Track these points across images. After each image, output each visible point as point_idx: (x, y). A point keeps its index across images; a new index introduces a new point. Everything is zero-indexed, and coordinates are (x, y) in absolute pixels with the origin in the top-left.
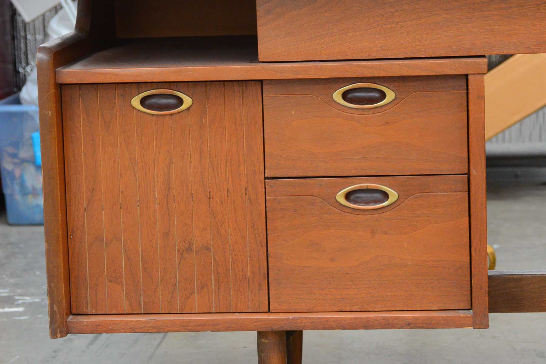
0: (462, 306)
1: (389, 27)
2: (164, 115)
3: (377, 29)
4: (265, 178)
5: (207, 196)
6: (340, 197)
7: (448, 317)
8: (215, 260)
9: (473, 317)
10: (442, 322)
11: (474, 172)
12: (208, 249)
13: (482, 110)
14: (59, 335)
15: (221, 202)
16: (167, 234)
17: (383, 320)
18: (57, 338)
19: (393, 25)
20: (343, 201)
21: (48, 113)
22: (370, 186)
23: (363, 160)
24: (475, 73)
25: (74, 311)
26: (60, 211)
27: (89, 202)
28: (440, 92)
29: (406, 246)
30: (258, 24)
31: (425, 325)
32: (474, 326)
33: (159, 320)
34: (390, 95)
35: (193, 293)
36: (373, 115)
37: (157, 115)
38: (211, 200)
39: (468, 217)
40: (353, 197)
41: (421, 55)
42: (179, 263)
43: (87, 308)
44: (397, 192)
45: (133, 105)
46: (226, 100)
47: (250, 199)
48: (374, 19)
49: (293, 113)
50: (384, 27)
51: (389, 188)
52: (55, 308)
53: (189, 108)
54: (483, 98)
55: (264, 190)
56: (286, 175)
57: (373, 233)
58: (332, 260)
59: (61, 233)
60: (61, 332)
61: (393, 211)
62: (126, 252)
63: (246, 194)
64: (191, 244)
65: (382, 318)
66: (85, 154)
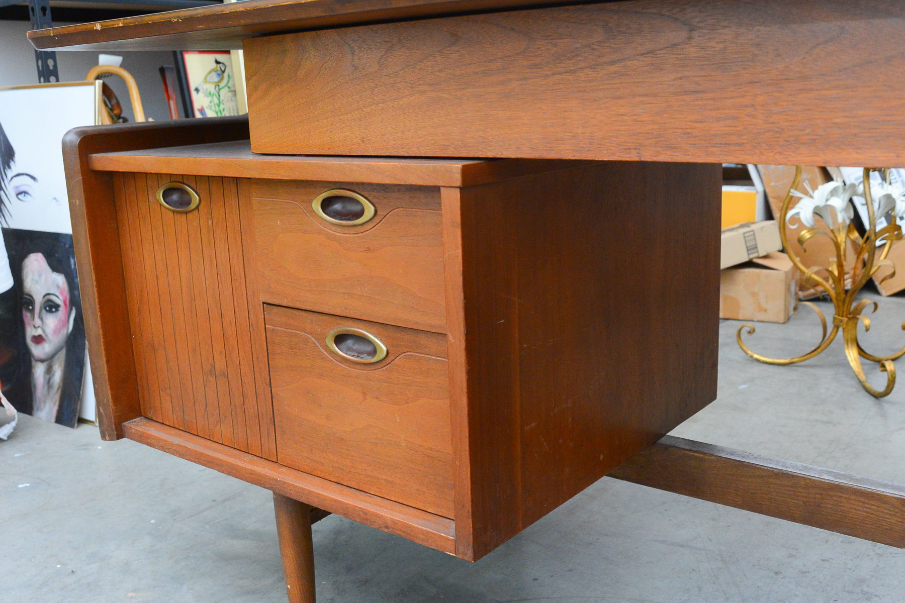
1: (369, 109)
2: (181, 213)
3: (356, 112)
5: (219, 313)
6: (330, 340)
7: (428, 532)
9: (455, 541)
14: (107, 438)
15: (231, 323)
17: (361, 513)
18: (106, 440)
19: (373, 107)
20: (333, 347)
22: (357, 331)
24: (446, 185)
25: (143, 413)
28: (425, 210)
29: (398, 420)
34: (369, 210)
36: (355, 235)
41: (405, 153)
44: (385, 346)
45: (157, 199)
48: (354, 97)
49: (279, 223)
50: (364, 109)
51: (378, 338)
52: (101, 411)
53: (198, 207)
55: (263, 316)
56: (277, 303)
57: (365, 395)
58: (328, 418)
60: (109, 435)
61: (383, 370)
64: (212, 366)
65: (360, 509)
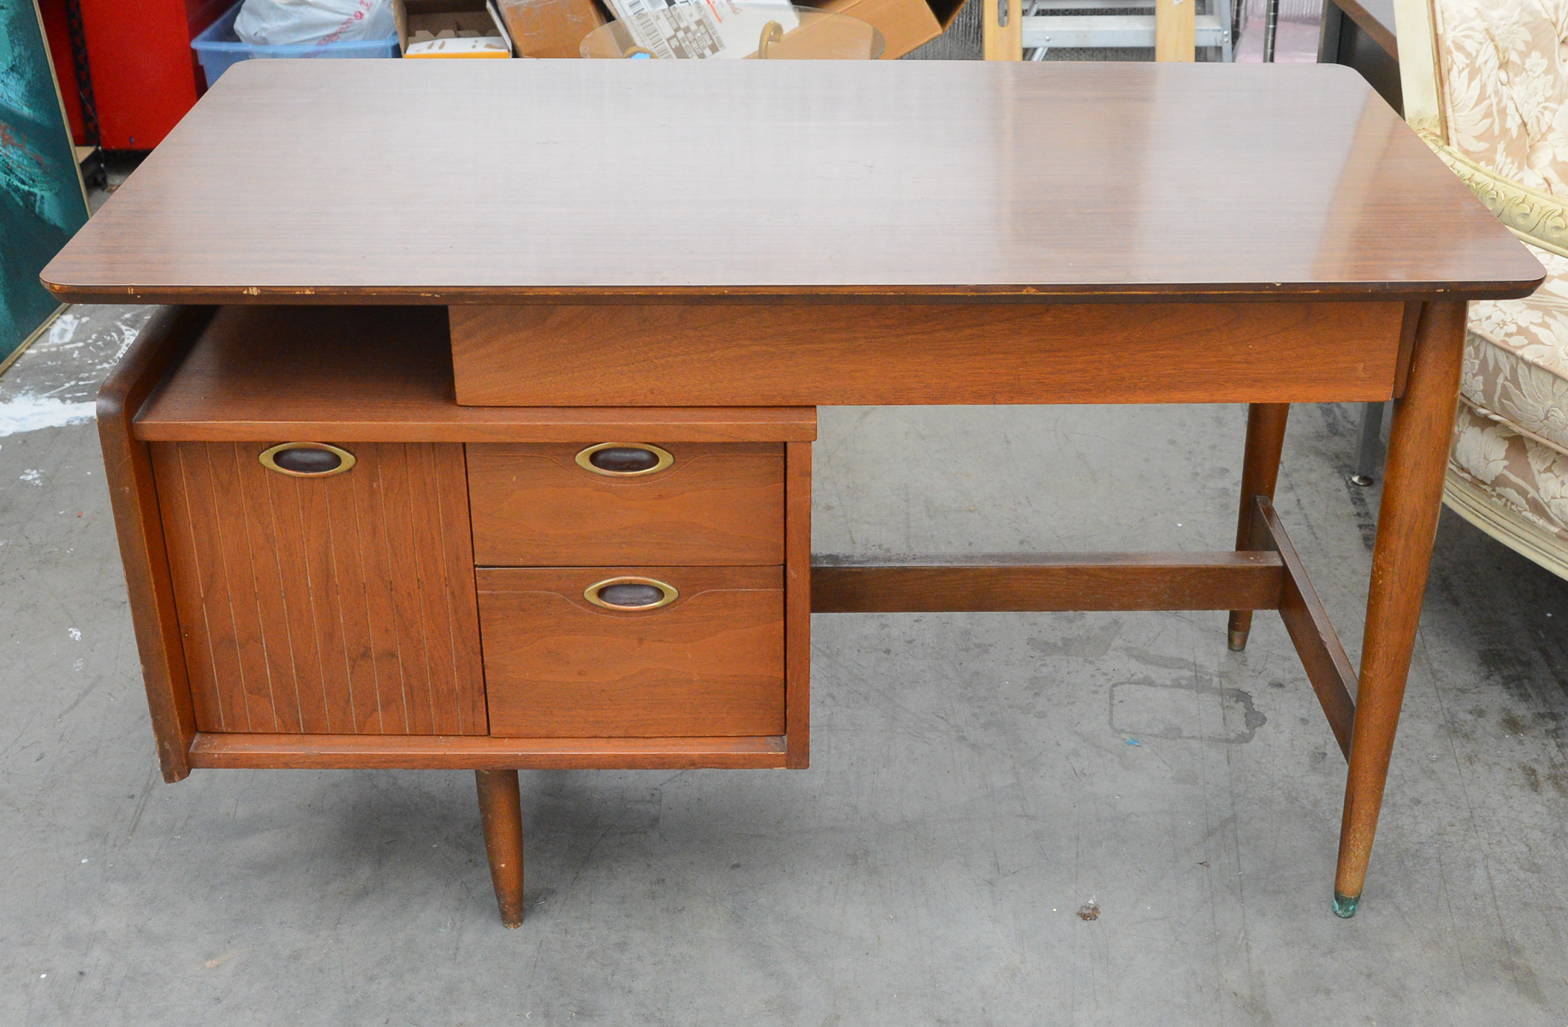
0: (771, 730)
1: (662, 361)
2: (312, 479)
3: (643, 364)
4: (475, 566)
5: (386, 587)
6: (590, 593)
7: (750, 755)
8: (405, 669)
9: (787, 755)
10: (742, 761)
11: (793, 573)
12: (393, 655)
13: (807, 491)
14: (176, 778)
15: (409, 594)
16: (330, 636)
18: (173, 780)
19: (670, 359)
20: (595, 600)
21: (125, 490)
22: (635, 580)
23: (624, 546)
25: (201, 728)
26: (159, 619)
27: (207, 591)
30: (453, 352)
31: (718, 766)
32: (788, 765)
33: (325, 754)
34: (665, 459)
35: (376, 710)
36: (638, 485)
37: (302, 478)
38: (394, 592)
39: (782, 622)
40: (608, 594)
42: (352, 673)
43: (220, 725)
44: (677, 589)
45: (263, 463)
46: (408, 458)
47: (453, 593)
48: (639, 349)
49: (514, 479)
51: (664, 582)
52: (167, 746)
53: (350, 470)
54: (809, 474)
55: (473, 581)
56: (506, 564)
57: (641, 641)
58: (580, 673)
59: (164, 648)
61: (671, 613)
62: (269, 656)
63: (446, 586)
64: (368, 649)
66: (194, 528)
